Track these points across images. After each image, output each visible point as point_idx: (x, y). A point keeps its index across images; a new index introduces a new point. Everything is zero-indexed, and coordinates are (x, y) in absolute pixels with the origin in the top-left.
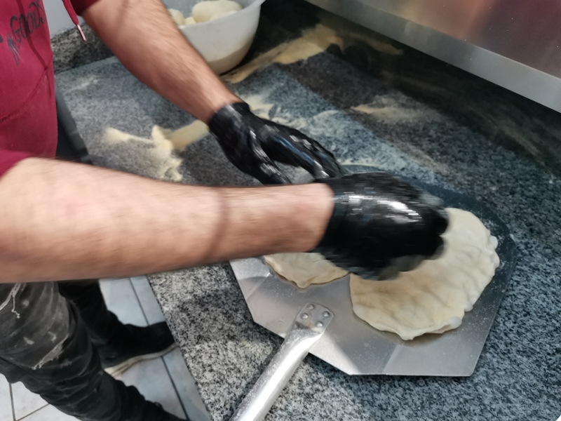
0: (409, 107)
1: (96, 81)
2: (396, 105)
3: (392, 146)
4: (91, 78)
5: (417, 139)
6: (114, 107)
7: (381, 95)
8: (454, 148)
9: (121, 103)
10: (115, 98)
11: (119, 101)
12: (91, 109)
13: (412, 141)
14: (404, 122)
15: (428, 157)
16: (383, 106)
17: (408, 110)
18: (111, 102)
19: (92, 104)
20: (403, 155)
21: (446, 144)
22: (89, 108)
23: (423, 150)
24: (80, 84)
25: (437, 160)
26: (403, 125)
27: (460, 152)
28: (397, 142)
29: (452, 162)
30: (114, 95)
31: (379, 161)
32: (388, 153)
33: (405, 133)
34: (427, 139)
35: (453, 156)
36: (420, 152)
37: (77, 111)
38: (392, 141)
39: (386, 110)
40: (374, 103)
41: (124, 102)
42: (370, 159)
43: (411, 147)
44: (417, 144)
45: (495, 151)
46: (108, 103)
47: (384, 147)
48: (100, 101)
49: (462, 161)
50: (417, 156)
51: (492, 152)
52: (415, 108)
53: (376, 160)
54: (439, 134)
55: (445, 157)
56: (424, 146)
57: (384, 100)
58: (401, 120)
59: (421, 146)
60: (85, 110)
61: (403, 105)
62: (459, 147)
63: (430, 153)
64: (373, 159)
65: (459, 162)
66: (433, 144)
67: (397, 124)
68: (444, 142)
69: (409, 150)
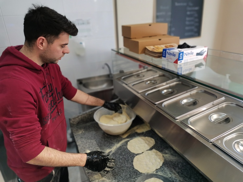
0: (174, 155)
1: (83, 132)
2: (170, 154)
3: (168, 169)
4: (82, 130)
5: (175, 167)
6: (89, 142)
7: (166, 149)
8: (185, 172)
9: (91, 141)
10: (89, 139)
11: (90, 140)
12: (82, 142)
13: (173, 168)
14: (172, 160)
15: (177, 175)
16: (166, 154)
17: (173, 156)
18: (88, 140)
19: (83, 140)
20: (170, 173)
21: (183, 171)
22: (82, 141)
23: (176, 172)
24: (79, 132)
25: (180, 176)
26: (171, 162)
27: (187, 174)
28: (169, 168)
29: (184, 177)
30: (89, 138)
31: (164, 173)
32: (166, 171)
33: (172, 165)
34: (178, 168)
35: (185, 175)
36: (175, 172)
37: (78, 142)
38: (168, 167)
39: (167, 155)
40: (164, 152)
41: (92, 141)
42: (161, 173)
43: (173, 170)
44: (175, 169)
45: (196, 175)
46: (87, 140)
47: (166, 169)
48: (85, 139)
49: (187, 177)
50: (174, 174)
51: (195, 176)
52: (175, 156)
53: (163, 173)
54: (182, 167)
55: (182, 175)
56: (177, 170)
57: (167, 152)
58: (171, 160)
59: (176, 170)
60: (80, 142)
61: (172, 154)
62: (187, 172)
63: (178, 173)
64: (162, 173)
65: (186, 178)
66: (179, 170)
67: (170, 161)
68: (183, 170)
69: (172, 171)
